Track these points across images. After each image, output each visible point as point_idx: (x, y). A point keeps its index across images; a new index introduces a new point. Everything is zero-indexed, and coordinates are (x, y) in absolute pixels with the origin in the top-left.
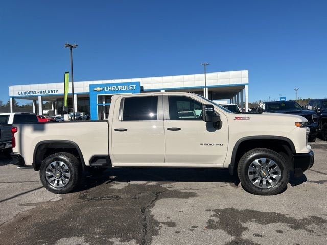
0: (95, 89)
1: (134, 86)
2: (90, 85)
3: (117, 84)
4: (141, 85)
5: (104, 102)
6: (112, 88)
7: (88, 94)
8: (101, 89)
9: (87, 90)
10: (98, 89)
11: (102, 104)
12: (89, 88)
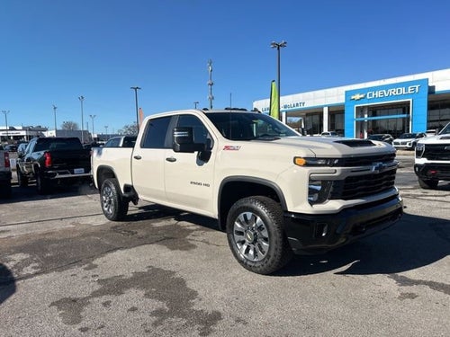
0: (353, 97)
1: (417, 87)
2: (346, 92)
3: (387, 87)
4: (430, 84)
5: (366, 116)
6: (378, 94)
7: (342, 106)
8: (362, 96)
9: (341, 100)
10: (358, 97)
11: (362, 119)
12: (344, 96)
